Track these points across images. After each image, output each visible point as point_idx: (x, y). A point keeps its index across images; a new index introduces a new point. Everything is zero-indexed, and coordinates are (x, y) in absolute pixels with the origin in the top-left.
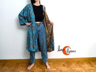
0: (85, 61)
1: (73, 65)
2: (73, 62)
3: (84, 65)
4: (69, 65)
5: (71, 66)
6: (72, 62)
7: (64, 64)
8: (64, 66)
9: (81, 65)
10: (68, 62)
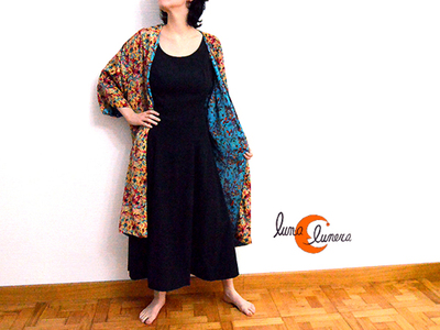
0: (399, 282)
1: (354, 299)
2: (350, 286)
3: (399, 298)
4: (334, 300)
5: (346, 302)
6: (346, 286)
7: (311, 295)
8: (314, 302)
9: (387, 296)
10: (329, 287)
